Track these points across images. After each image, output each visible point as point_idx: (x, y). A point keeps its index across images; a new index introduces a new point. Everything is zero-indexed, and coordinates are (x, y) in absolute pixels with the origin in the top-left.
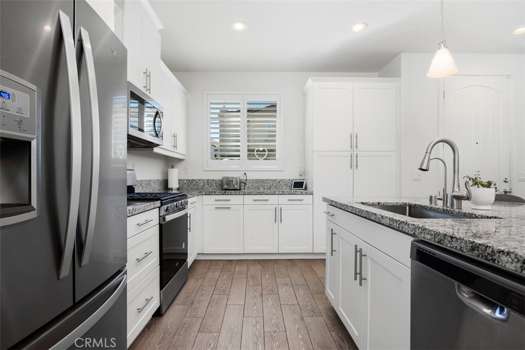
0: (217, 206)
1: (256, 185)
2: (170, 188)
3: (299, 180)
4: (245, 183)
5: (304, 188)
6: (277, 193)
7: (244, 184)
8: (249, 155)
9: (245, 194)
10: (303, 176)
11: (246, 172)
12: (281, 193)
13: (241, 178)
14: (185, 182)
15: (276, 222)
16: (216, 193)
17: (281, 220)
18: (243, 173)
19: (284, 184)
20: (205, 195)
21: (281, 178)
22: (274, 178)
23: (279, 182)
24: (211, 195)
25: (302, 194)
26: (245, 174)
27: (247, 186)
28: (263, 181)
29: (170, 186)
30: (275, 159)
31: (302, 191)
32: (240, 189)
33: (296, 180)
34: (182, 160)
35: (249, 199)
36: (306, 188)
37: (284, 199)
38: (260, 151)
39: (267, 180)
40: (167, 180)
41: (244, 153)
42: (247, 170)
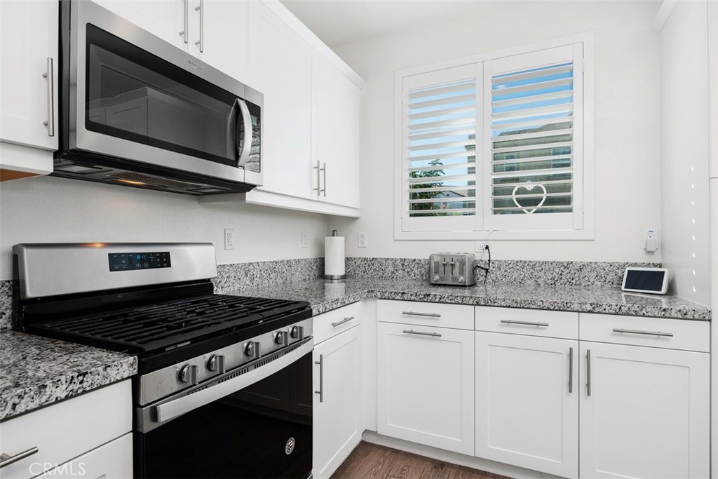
0: (408, 328)
1: (516, 275)
2: (327, 276)
3: (642, 265)
4: (487, 270)
5: (664, 289)
6: (576, 307)
7: (484, 272)
8: (497, 204)
9: (478, 304)
10: (658, 254)
11: (488, 244)
12: (589, 308)
13: (478, 257)
14: (359, 263)
15: (570, 391)
16: (405, 297)
17: (588, 385)
18: (483, 244)
19: (595, 274)
20: (381, 299)
21: (586, 260)
22: (565, 259)
23: (580, 269)
24: (394, 299)
25: (665, 314)
26: (487, 247)
27: (491, 276)
28: (533, 265)
29: (327, 272)
30: (570, 210)
31: (657, 298)
32: (473, 285)
33: (636, 265)
34: (354, 219)
35: (489, 317)
36: (671, 291)
37: (598, 327)
38: (525, 191)
39: (545, 263)
40: (324, 258)
41: (484, 199)
42: (490, 238)
